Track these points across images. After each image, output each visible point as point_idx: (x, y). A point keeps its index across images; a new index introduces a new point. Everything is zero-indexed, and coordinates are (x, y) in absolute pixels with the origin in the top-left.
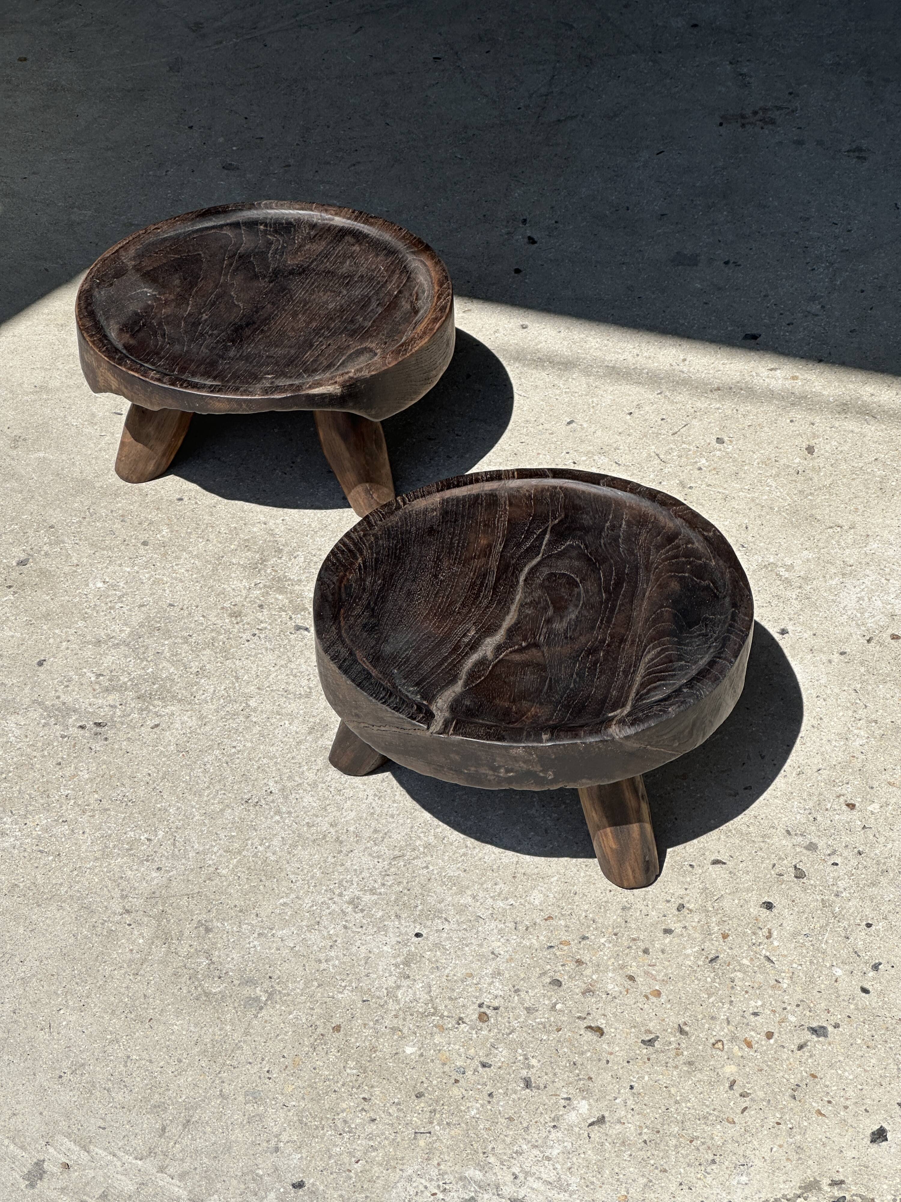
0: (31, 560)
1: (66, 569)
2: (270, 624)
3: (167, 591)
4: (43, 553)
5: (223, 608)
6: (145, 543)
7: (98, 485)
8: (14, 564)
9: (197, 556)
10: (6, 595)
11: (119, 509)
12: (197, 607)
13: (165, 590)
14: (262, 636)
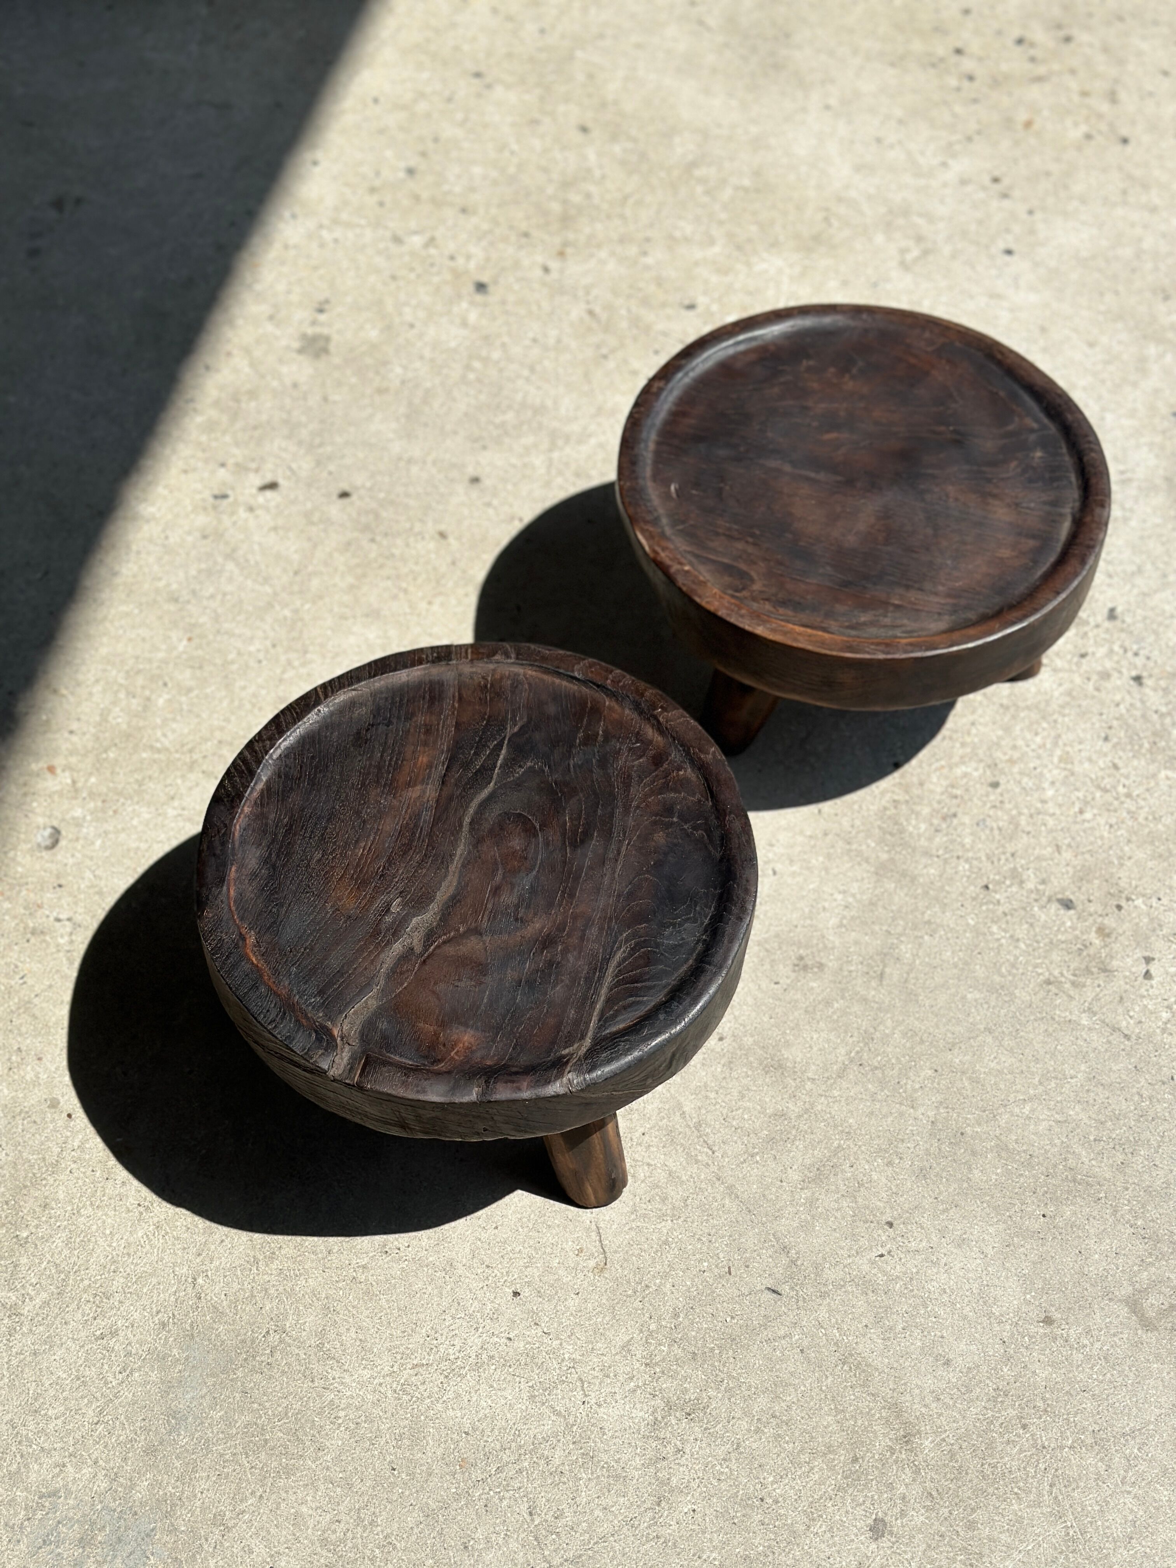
0: (1060, 896)
1: (1067, 855)
2: (1113, 643)
3: (1081, 747)
4: (1041, 887)
5: (1098, 689)
6: (995, 785)
7: (884, 856)
8: (1072, 912)
9: (1007, 729)
10: (1136, 907)
11: (931, 824)
12: (1101, 714)
13: (1080, 751)
14: (1135, 647)
